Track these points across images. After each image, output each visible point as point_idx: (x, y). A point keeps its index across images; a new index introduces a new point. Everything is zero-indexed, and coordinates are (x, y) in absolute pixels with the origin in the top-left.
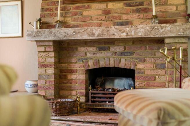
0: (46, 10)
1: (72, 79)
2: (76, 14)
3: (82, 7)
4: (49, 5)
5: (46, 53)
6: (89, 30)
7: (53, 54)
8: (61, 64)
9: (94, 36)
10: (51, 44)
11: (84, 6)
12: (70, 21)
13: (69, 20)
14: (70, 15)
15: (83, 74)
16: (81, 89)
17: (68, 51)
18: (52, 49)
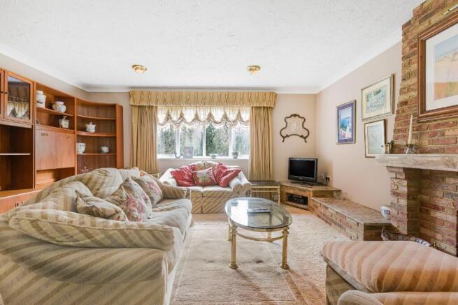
0: (399, 131)
1: (436, 218)
2: (434, 134)
3: (443, 125)
4: (401, 125)
5: (398, 180)
6: (447, 158)
7: (405, 183)
8: (421, 196)
9: (455, 168)
10: (401, 171)
11: (446, 123)
12: (427, 144)
13: (425, 142)
14: (427, 136)
15: (453, 215)
16: (449, 235)
17: (431, 180)
18: (404, 177)
